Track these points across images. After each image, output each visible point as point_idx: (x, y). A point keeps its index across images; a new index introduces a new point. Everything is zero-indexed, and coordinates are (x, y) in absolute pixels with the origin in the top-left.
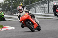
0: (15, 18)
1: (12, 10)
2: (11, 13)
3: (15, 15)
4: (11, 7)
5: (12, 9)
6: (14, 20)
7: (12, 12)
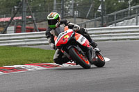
0: (110, 36)
1: (102, 16)
2: (101, 22)
3: (109, 27)
4: (100, 8)
5: (103, 14)
6: (108, 40)
7: (102, 20)
